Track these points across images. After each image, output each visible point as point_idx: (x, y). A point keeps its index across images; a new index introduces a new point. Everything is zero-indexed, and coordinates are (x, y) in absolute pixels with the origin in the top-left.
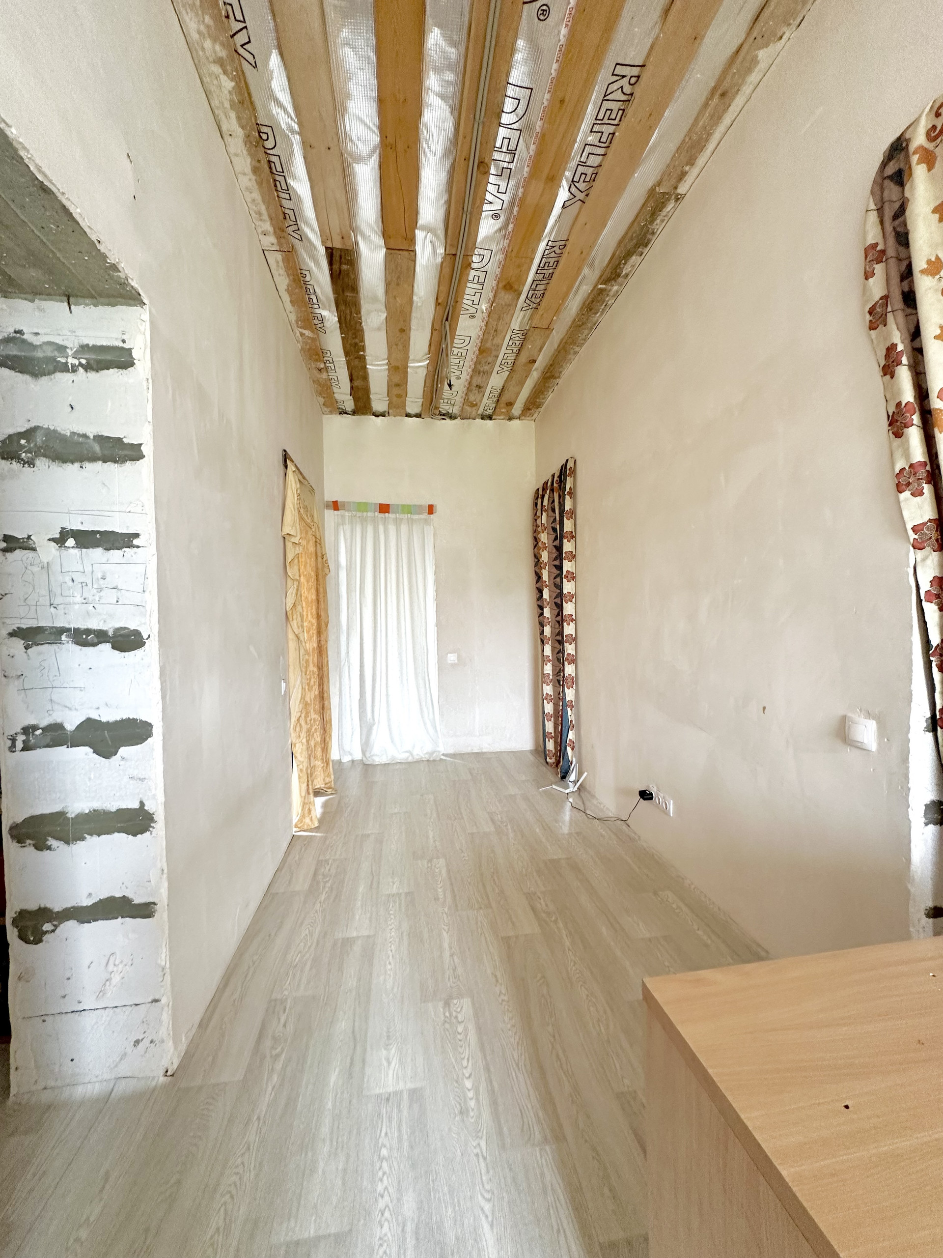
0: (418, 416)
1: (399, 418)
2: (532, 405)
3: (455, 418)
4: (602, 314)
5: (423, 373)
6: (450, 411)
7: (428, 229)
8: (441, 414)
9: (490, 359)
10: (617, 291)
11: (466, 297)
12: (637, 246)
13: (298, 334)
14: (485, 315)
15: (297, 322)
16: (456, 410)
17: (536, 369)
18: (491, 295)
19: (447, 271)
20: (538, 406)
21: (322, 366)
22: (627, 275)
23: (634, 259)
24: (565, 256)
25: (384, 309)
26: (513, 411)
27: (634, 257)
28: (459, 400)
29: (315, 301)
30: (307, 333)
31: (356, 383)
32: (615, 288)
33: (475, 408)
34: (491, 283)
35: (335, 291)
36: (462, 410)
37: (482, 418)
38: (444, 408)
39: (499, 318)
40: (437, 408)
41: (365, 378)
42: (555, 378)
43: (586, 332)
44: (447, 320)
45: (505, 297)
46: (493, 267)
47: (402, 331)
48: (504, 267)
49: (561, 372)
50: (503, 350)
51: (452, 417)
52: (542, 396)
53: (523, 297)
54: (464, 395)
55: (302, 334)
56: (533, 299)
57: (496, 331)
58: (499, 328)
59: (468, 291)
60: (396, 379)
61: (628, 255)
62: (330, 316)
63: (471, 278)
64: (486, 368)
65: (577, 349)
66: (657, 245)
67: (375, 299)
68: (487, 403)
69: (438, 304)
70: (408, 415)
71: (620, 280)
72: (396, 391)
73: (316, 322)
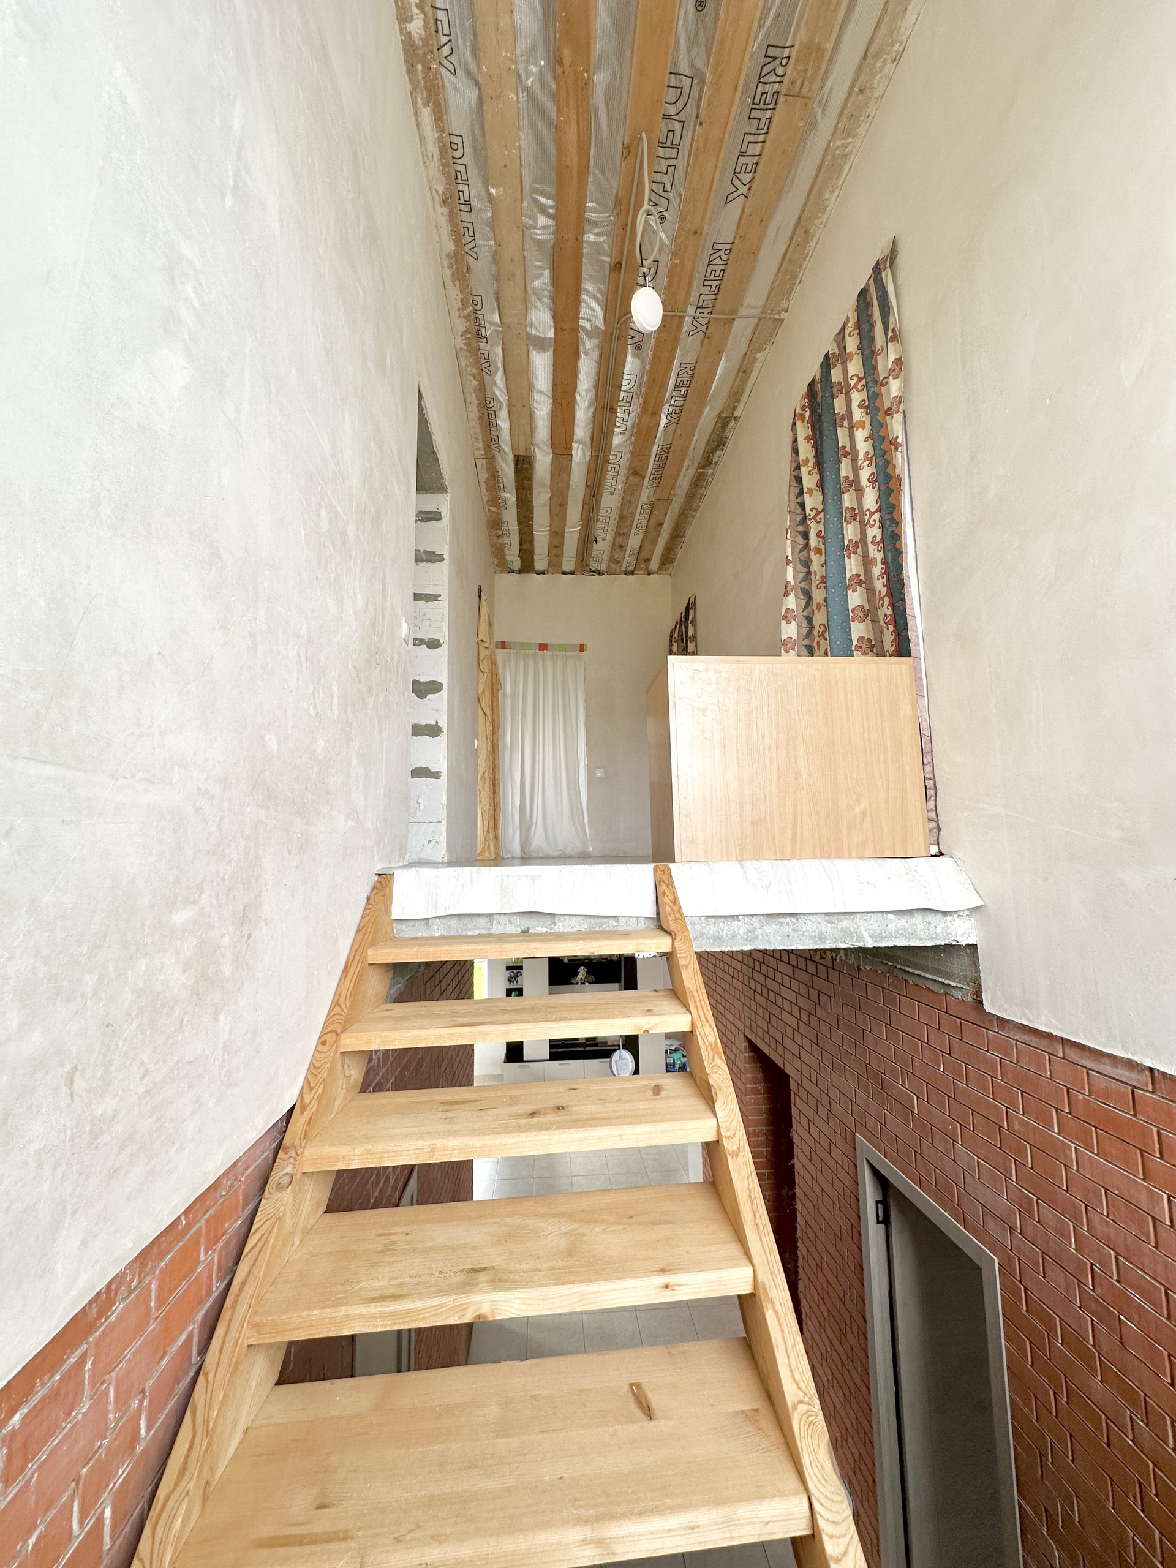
0: (572, 573)
1: (555, 575)
2: (667, 560)
3: (603, 574)
4: (706, 487)
5: (576, 536)
6: (599, 569)
7: (580, 442)
8: (591, 571)
9: (628, 524)
10: (713, 473)
11: (607, 481)
12: (718, 445)
13: (487, 511)
14: (621, 492)
15: (488, 502)
16: (603, 567)
17: (665, 530)
18: (624, 479)
19: (593, 465)
20: (672, 561)
21: (500, 533)
22: (716, 463)
23: (718, 453)
24: (671, 454)
25: (549, 491)
26: (651, 566)
27: (718, 452)
28: (605, 558)
29: (502, 487)
30: (493, 509)
31: (525, 546)
32: (711, 471)
33: (618, 565)
34: (623, 471)
35: (516, 481)
36: (608, 566)
37: (625, 574)
38: (594, 565)
39: (631, 495)
40: (587, 565)
41: (532, 542)
42: (681, 537)
43: (698, 501)
44: (594, 496)
45: (634, 480)
46: (624, 463)
47: (562, 505)
48: (631, 461)
49: (685, 532)
50: (637, 517)
51: (600, 573)
52: (672, 553)
53: (647, 479)
54: (609, 554)
55: (489, 510)
56: (654, 480)
57: (630, 502)
58: (632, 500)
59: (607, 477)
60: (556, 543)
61: (714, 450)
62: (511, 497)
63: (609, 469)
64: (625, 530)
65: (693, 514)
66: (730, 444)
67: (543, 485)
68: (628, 560)
69: (587, 486)
70: (564, 573)
71: (713, 466)
72: (554, 552)
73: (500, 501)
